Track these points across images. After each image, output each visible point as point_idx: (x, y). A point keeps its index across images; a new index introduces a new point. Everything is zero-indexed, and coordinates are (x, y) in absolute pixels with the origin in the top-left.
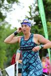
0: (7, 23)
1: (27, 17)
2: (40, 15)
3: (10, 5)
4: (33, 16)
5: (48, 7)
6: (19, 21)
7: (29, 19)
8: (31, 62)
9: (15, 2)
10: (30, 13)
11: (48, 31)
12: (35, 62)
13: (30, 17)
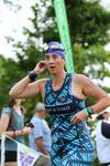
1: (28, 31)
2: (56, 27)
4: (41, 30)
5: (76, 9)
7: (31, 35)
8: (69, 137)
10: (34, 21)
11: (75, 64)
12: (77, 138)
13: (34, 31)
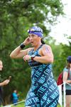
0: (52, 38)
3: (55, 17)
6: (65, 35)
9: (60, 15)
